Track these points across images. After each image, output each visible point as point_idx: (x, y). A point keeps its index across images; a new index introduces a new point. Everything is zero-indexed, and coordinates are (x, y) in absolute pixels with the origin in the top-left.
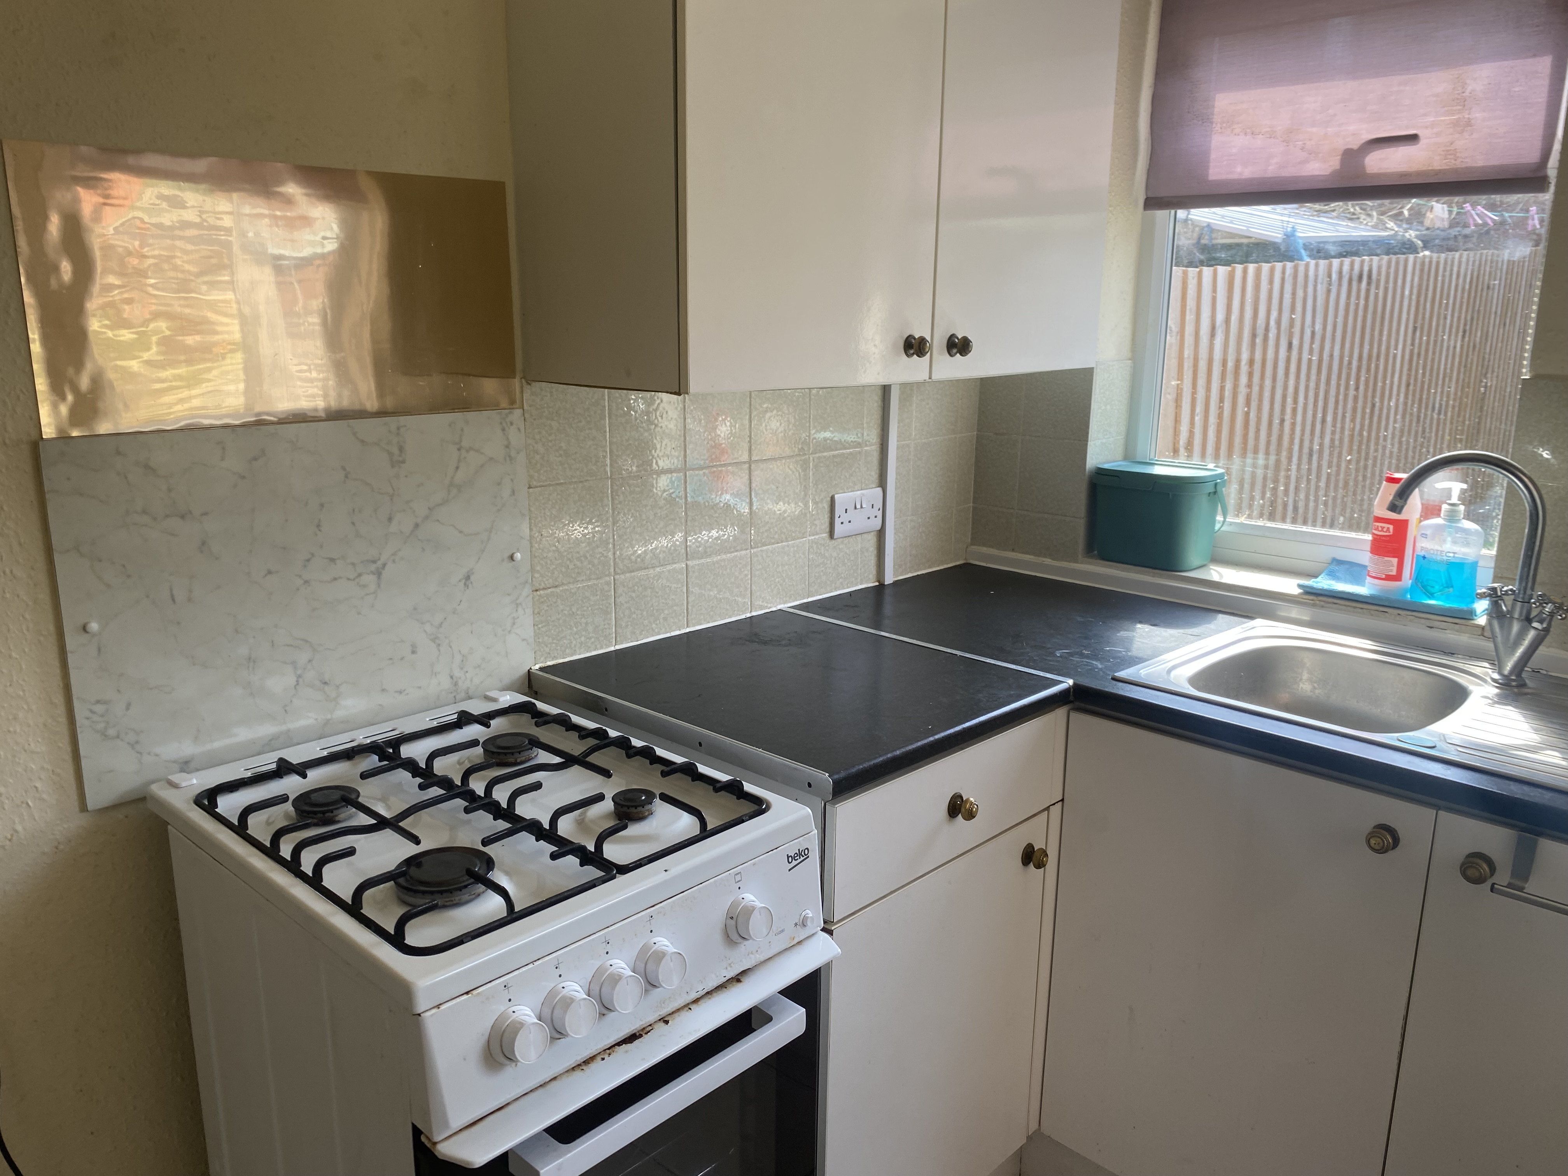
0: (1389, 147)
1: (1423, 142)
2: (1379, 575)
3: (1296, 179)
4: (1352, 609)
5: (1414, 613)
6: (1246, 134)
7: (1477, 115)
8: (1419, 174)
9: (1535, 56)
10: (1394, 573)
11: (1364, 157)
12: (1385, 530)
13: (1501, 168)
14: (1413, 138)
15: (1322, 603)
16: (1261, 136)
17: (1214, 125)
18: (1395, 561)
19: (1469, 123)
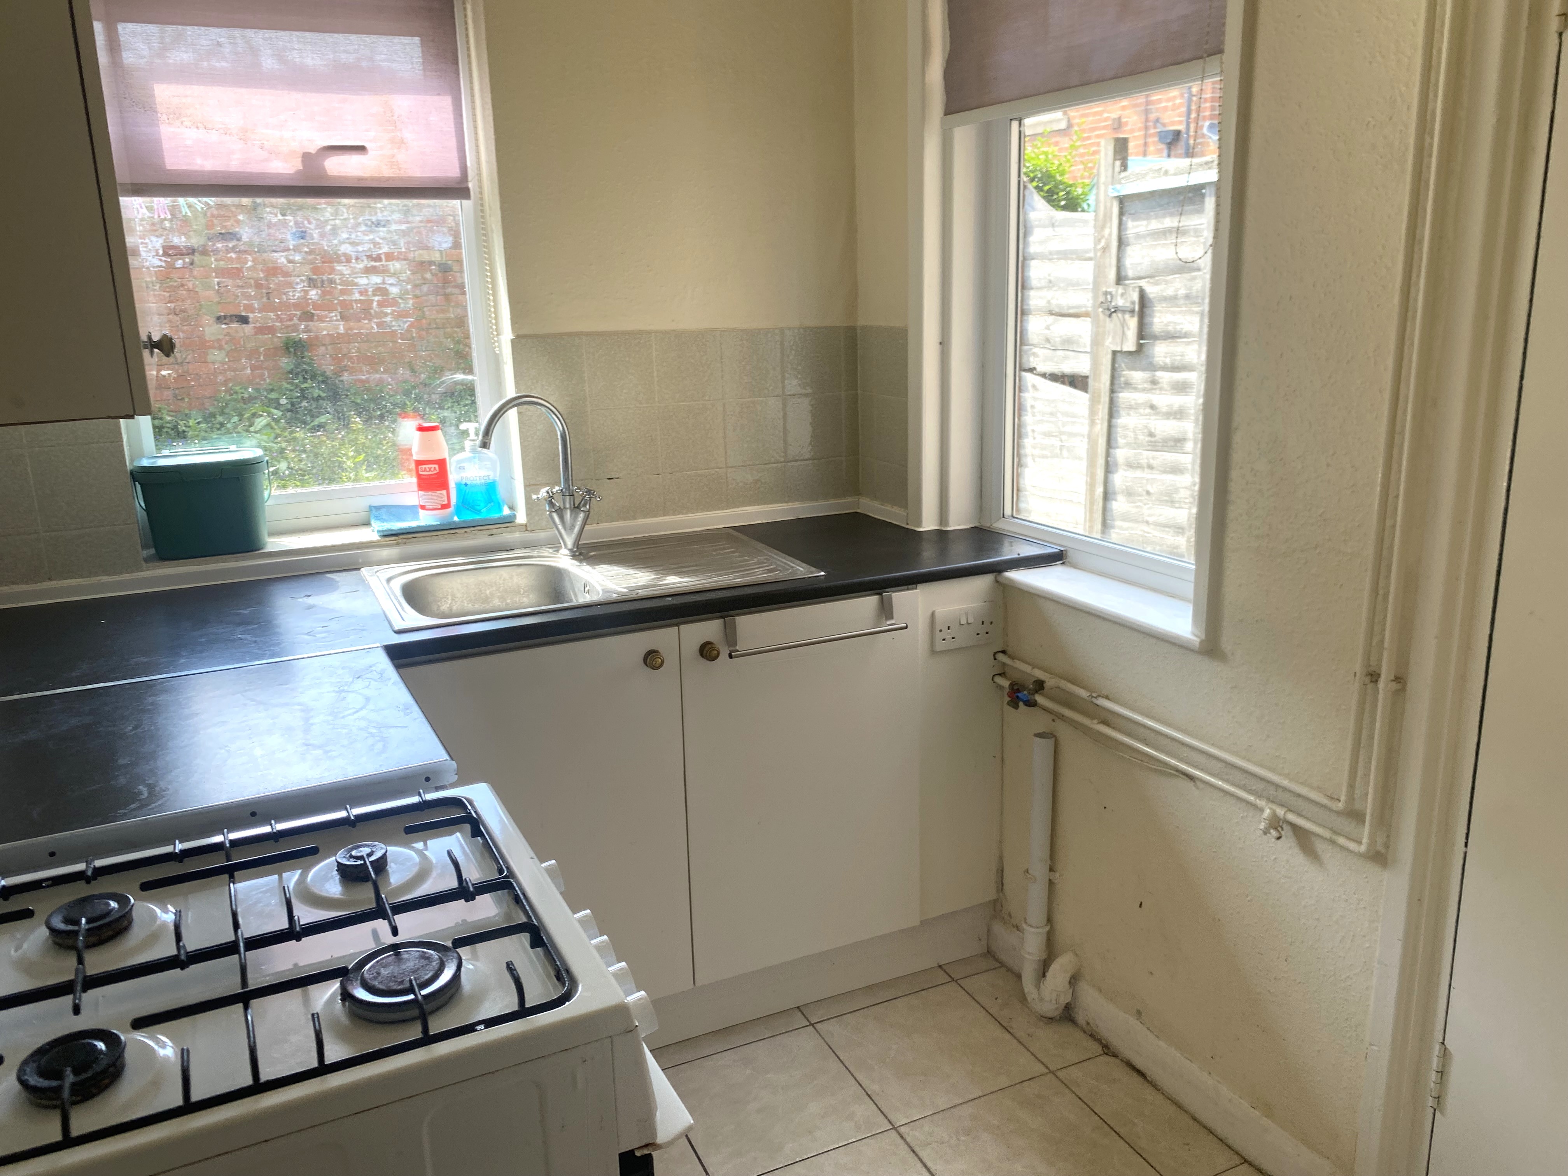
0: (343, 155)
1: (371, 153)
2: (436, 507)
3: (263, 175)
4: (429, 538)
5: (477, 528)
6: (197, 128)
7: (408, 135)
8: (373, 179)
9: (439, 94)
10: (446, 502)
11: (324, 161)
12: (432, 469)
13: (436, 179)
14: (361, 149)
15: (404, 540)
16: (214, 131)
17: (159, 115)
18: (444, 492)
19: (402, 142)
